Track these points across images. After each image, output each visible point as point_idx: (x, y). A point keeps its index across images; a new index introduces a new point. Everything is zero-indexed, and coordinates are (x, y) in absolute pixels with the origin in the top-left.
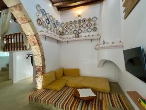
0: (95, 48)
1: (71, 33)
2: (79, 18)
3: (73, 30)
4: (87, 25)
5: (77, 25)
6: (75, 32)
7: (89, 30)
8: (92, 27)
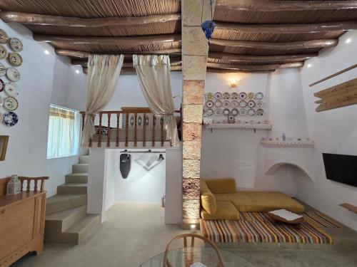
0: (261, 144)
1: (218, 113)
2: (234, 90)
3: (222, 108)
4: (247, 104)
5: (230, 100)
6: (226, 112)
7: (251, 112)
8: (256, 109)
